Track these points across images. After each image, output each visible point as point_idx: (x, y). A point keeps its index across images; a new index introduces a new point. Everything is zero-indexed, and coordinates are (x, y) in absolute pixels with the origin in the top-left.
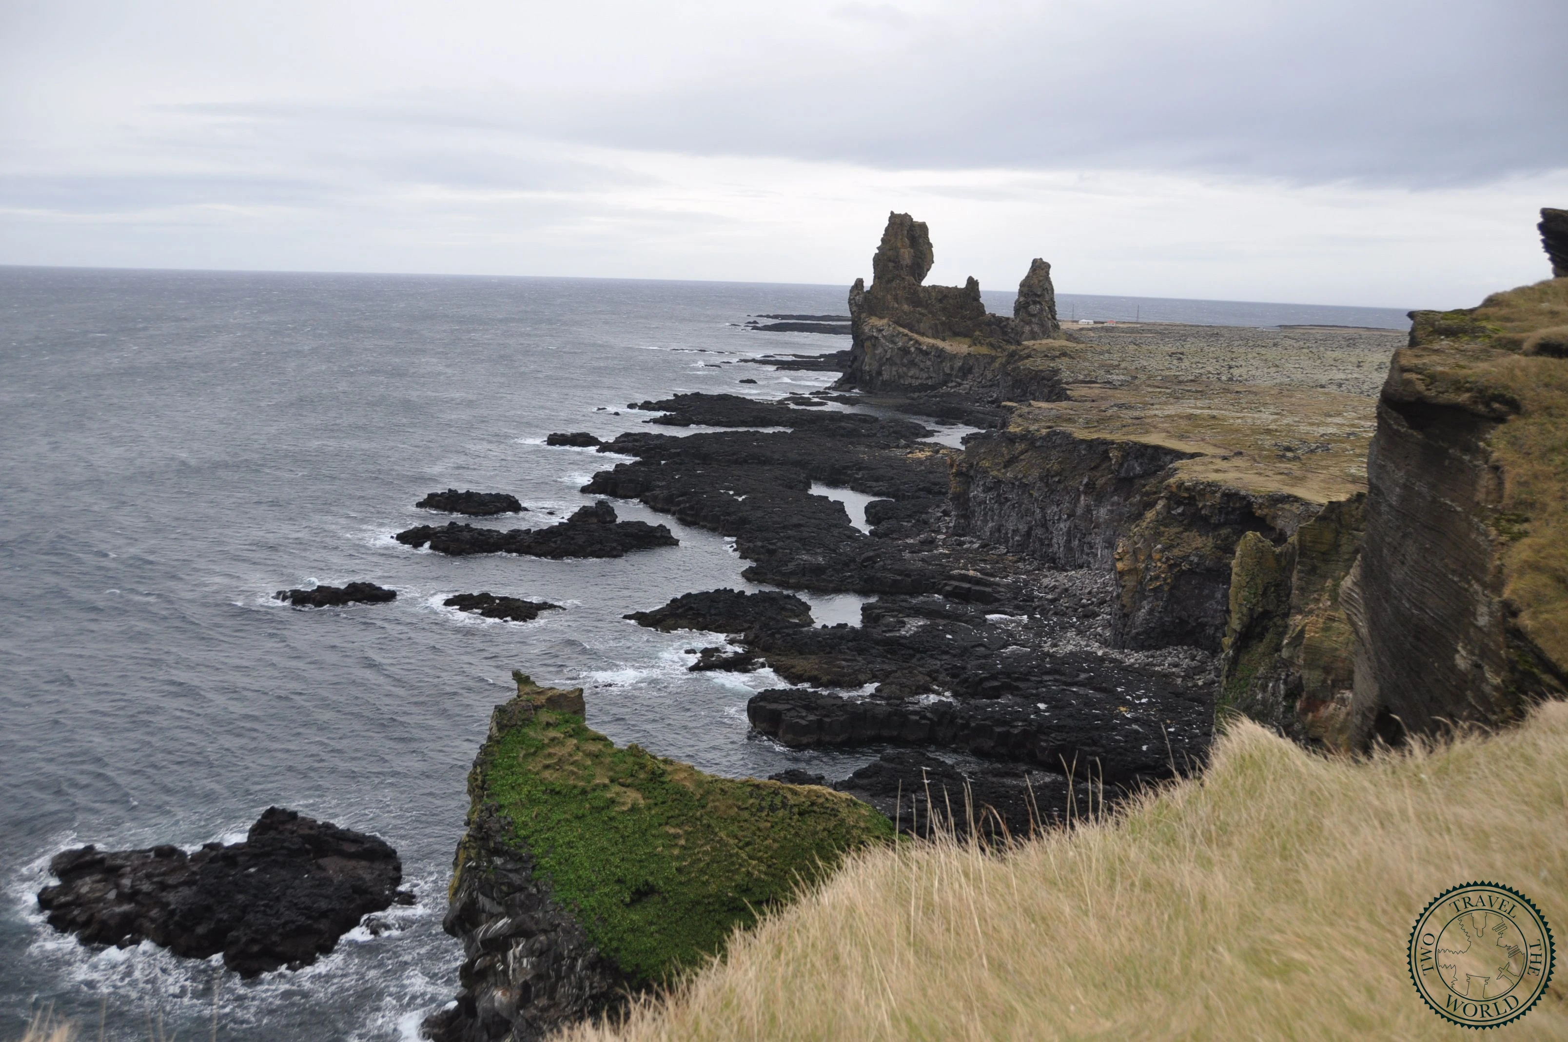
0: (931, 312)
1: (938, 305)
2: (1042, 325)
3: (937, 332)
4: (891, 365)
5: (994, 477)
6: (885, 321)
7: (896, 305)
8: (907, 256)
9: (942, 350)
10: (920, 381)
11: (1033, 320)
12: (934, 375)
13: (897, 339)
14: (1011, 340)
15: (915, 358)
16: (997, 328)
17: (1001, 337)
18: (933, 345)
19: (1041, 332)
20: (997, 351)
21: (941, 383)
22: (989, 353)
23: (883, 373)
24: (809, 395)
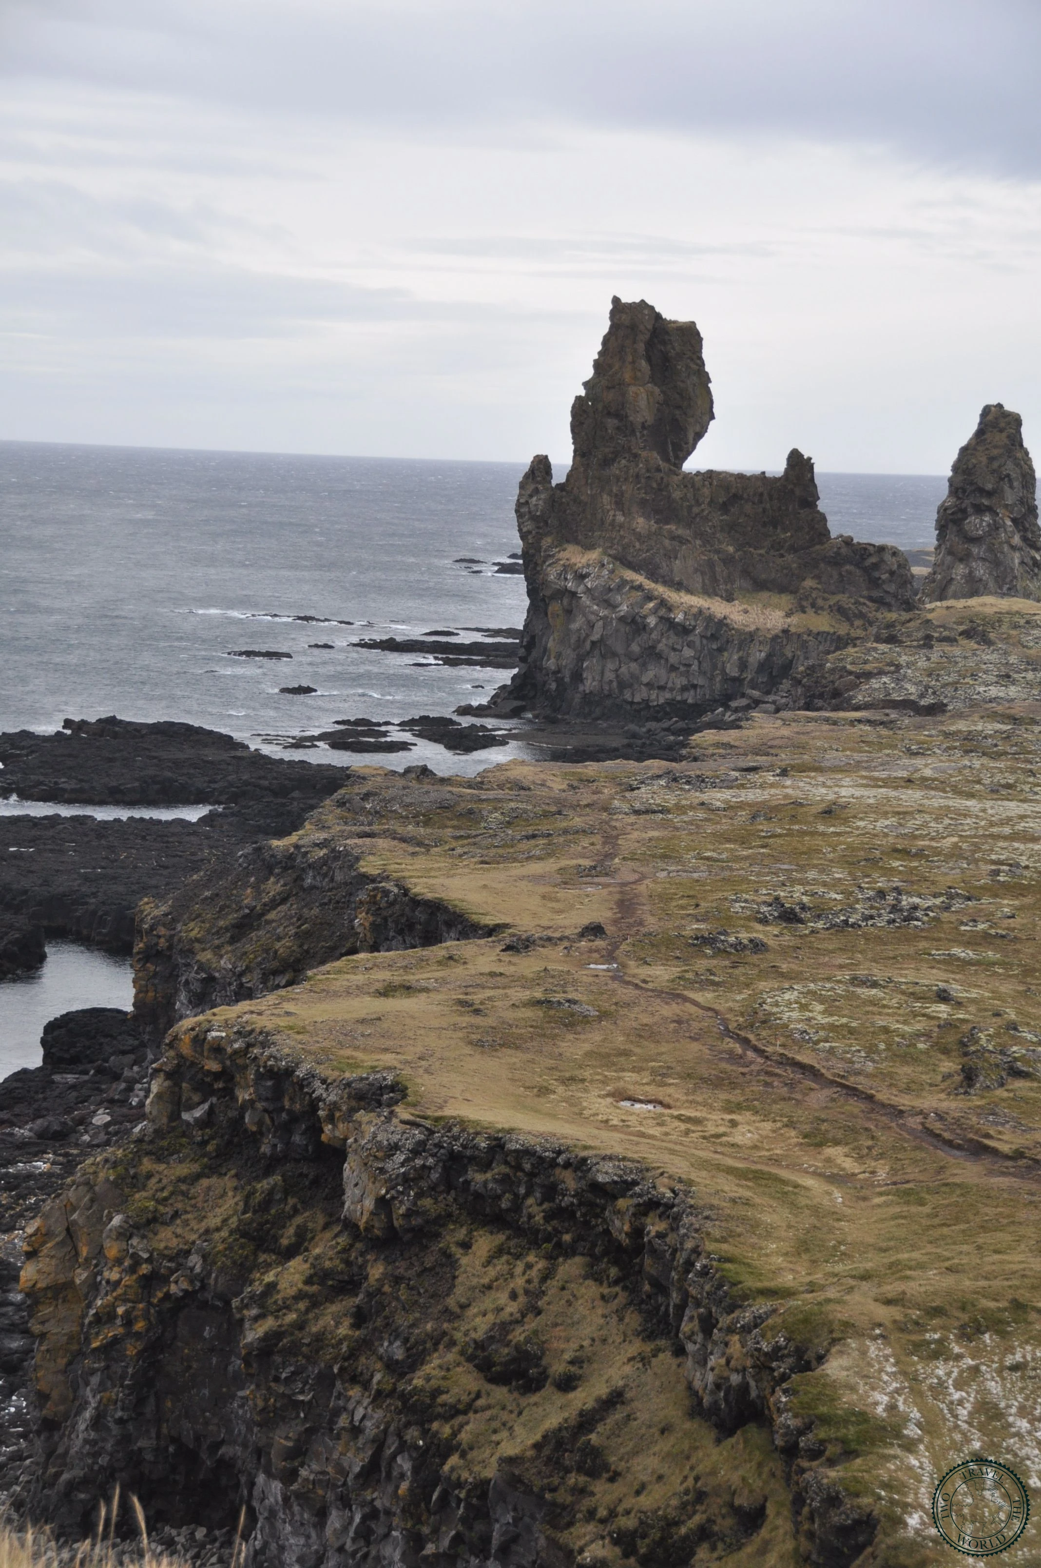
0: (699, 535)
1: (718, 518)
2: (996, 563)
3: (714, 580)
4: (603, 657)
5: (201, 968)
6: (594, 555)
7: (620, 518)
8: (643, 403)
9: (722, 623)
10: (668, 695)
11: (975, 550)
12: (700, 681)
13: (619, 598)
14: (888, 599)
15: (659, 642)
16: (858, 572)
17: (865, 593)
18: (700, 612)
19: (996, 581)
20: (852, 625)
21: (715, 701)
22: (832, 630)
23: (585, 676)
24: (398, 725)
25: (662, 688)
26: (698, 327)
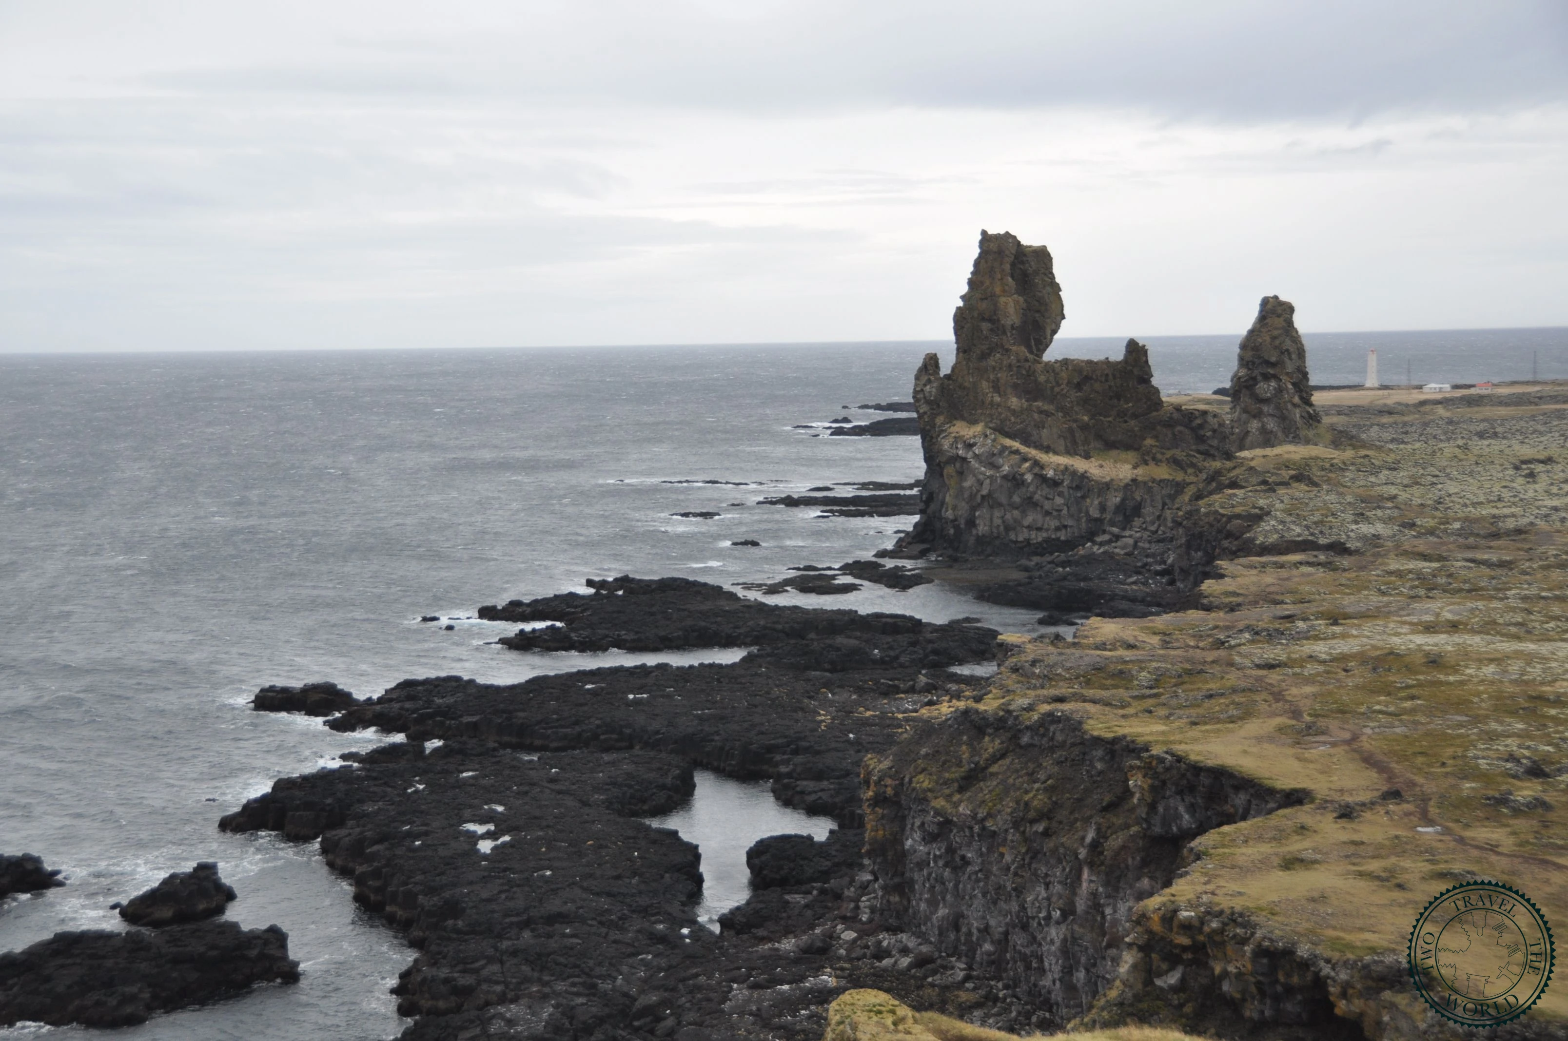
0: (1060, 408)
1: (1074, 395)
2: (1283, 418)
3: (1074, 442)
4: (992, 507)
5: (937, 813)
6: (979, 428)
7: (997, 399)
8: (1011, 310)
9: (1084, 476)
10: (1045, 535)
11: (1265, 409)
12: (1069, 522)
13: (1001, 461)
14: (1212, 451)
15: (1035, 493)
16: (1187, 431)
17: (1194, 447)
18: (1066, 468)
19: (1284, 432)
20: (1186, 473)
21: (1082, 537)
22: (1171, 478)
23: (977, 522)
24: (838, 569)
25: (1039, 529)
26: (1049, 249)
